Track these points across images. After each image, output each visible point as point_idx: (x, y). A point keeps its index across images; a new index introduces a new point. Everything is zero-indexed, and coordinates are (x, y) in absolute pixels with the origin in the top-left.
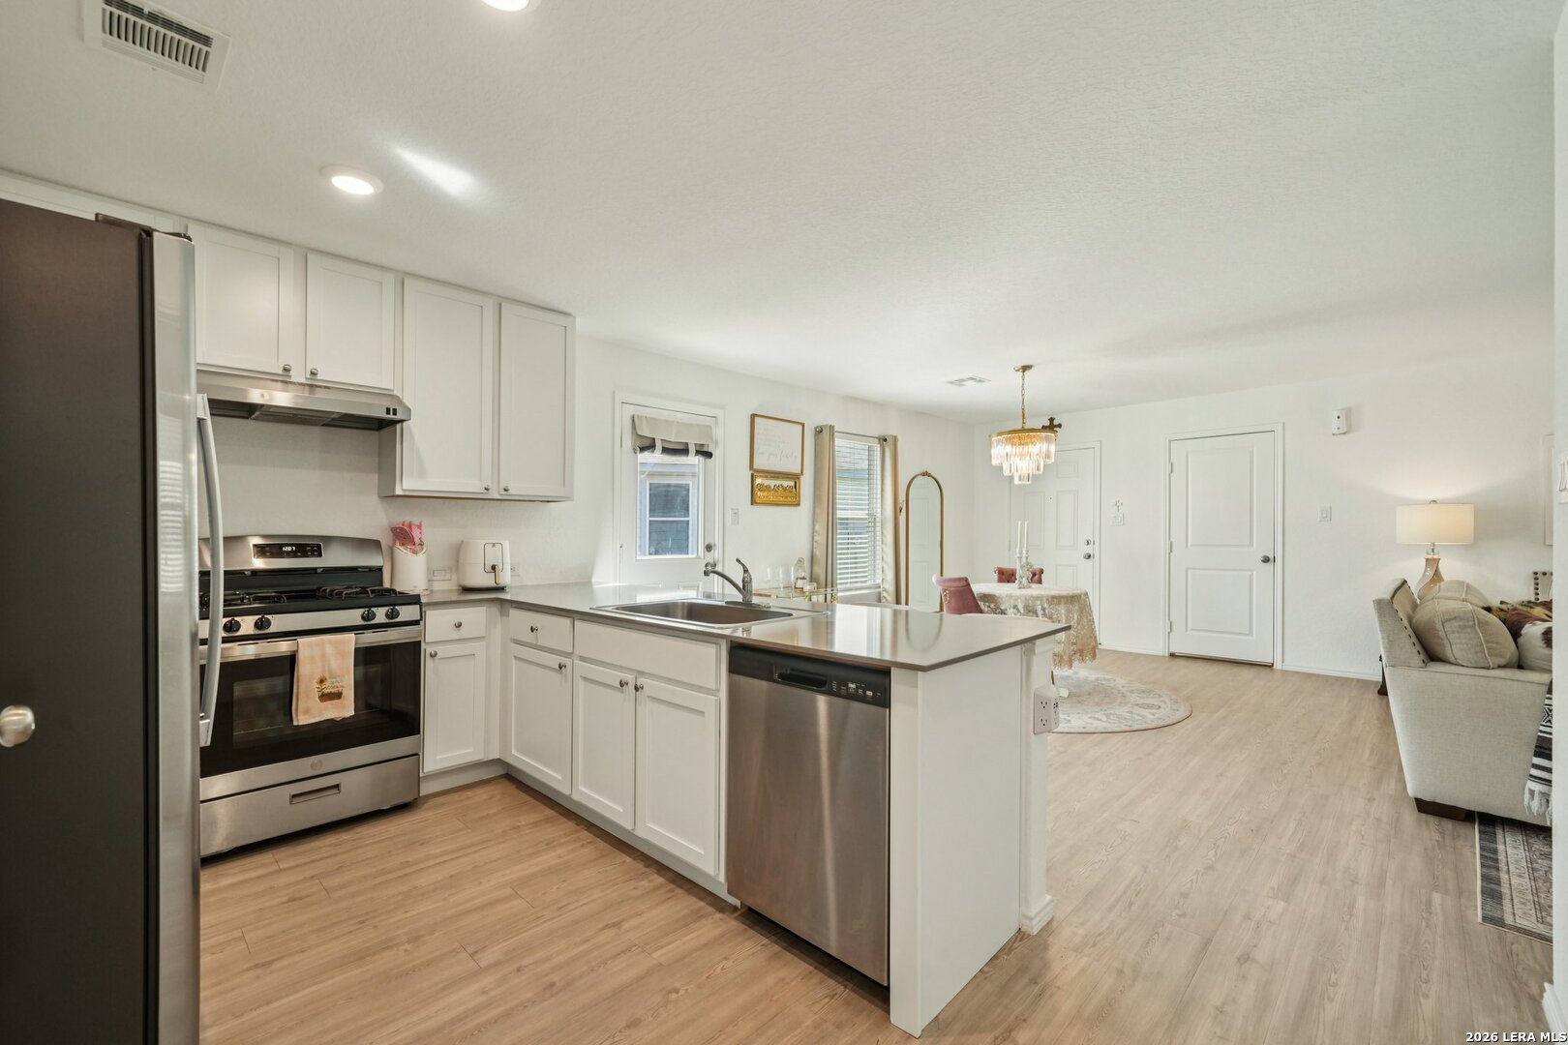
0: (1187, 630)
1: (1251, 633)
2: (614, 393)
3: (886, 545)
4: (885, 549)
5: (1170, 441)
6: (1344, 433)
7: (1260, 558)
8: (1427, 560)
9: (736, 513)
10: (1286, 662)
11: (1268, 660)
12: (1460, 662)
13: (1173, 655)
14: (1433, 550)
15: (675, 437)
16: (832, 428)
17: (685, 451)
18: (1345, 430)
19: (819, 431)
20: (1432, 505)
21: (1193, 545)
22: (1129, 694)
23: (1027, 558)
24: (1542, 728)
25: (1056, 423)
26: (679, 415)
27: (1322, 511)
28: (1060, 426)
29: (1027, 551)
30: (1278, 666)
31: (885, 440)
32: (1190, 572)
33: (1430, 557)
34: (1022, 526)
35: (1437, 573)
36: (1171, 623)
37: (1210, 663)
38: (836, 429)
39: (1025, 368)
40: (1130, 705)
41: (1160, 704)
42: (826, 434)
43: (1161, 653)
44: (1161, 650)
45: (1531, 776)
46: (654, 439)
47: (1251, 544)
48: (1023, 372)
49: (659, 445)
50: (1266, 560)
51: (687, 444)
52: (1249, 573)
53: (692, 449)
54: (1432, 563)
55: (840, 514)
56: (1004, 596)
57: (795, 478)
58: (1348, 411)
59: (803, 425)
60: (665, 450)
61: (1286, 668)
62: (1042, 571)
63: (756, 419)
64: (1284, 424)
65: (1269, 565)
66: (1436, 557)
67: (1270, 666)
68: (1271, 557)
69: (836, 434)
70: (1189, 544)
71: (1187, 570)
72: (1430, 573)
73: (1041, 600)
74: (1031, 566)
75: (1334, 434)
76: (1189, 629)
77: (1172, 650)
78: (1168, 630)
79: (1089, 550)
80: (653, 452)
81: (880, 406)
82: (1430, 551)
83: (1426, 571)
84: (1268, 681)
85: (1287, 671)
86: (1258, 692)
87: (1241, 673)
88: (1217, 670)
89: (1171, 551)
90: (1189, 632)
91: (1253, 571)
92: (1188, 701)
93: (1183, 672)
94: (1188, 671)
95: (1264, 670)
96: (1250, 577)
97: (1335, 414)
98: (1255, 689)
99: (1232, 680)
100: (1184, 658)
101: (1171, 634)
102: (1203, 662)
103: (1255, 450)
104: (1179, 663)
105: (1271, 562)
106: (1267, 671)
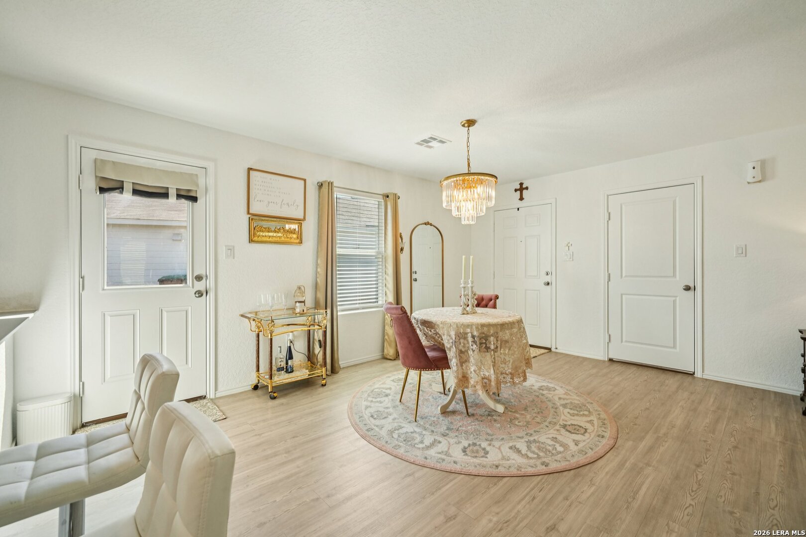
0: (622, 342)
1: (674, 347)
2: (67, 136)
3: (388, 275)
4: (387, 277)
5: (608, 196)
6: (760, 181)
7: (682, 286)
9: (231, 250)
10: (706, 372)
11: (690, 369)
13: (611, 360)
15: (150, 182)
16: (330, 184)
17: (165, 195)
18: (760, 179)
19: (321, 185)
21: (626, 276)
22: (561, 408)
23: (472, 287)
25: (524, 186)
26: (159, 163)
27: (738, 248)
28: (527, 188)
29: (472, 283)
30: (698, 374)
31: (388, 197)
32: (624, 296)
34: (467, 260)
36: (610, 336)
37: (641, 368)
38: (335, 184)
39: (471, 123)
40: (557, 427)
41: (588, 426)
42: (325, 189)
43: (601, 358)
44: (602, 356)
46: (123, 182)
47: (674, 275)
48: (469, 126)
49: (128, 187)
50: (688, 288)
51: (168, 188)
52: (674, 298)
53: (172, 193)
55: (339, 251)
56: (438, 323)
57: (299, 221)
58: (763, 163)
59: (305, 180)
60: (136, 192)
61: (705, 377)
62: (497, 297)
63: (251, 172)
64: (702, 177)
65: (691, 293)
67: (691, 374)
68: (692, 285)
69: (335, 189)
70: (624, 275)
71: (622, 295)
73: (472, 328)
74: (475, 294)
75: (749, 183)
76: (624, 341)
77: (611, 356)
78: (607, 340)
79: (548, 279)
80: (122, 192)
81: (386, 171)
84: (692, 393)
85: (706, 380)
86: (683, 408)
87: (667, 381)
88: (646, 377)
89: (609, 280)
90: (623, 343)
91: (677, 297)
92: (616, 421)
93: (617, 379)
94: (621, 378)
95: (685, 376)
96: (674, 302)
97: (751, 165)
98: (680, 404)
99: (659, 391)
100: (620, 363)
101: (610, 344)
102: (635, 368)
103: (677, 199)
104: (616, 369)
105: (692, 290)
106: (690, 379)
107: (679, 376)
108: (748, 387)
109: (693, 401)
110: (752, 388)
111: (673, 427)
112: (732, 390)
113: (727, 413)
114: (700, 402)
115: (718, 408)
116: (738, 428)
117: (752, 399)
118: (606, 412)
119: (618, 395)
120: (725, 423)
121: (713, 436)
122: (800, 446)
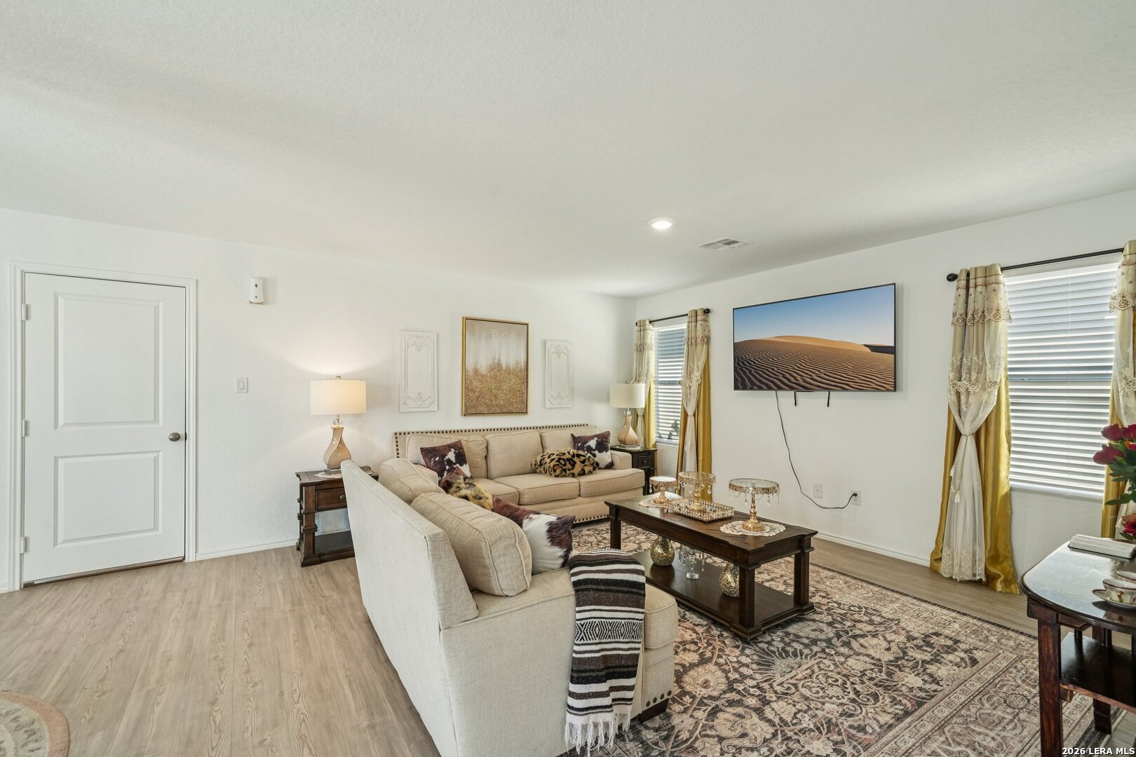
0: (55, 544)
1: (156, 527)
5: (23, 273)
6: (261, 303)
7: (168, 435)
8: (335, 429)
10: (199, 551)
11: (178, 554)
12: (506, 593)
13: (29, 586)
14: (338, 420)
18: (262, 301)
20: (339, 381)
21: (66, 425)
24: (576, 648)
27: (239, 382)
30: (190, 558)
32: (60, 460)
33: (336, 426)
35: (341, 442)
36: (26, 539)
37: (96, 580)
43: (5, 590)
45: (569, 706)
47: (156, 420)
50: (176, 438)
52: (155, 454)
54: (338, 431)
58: (266, 281)
61: (199, 558)
64: (197, 281)
65: (180, 443)
66: (340, 426)
67: (181, 561)
68: (182, 433)
70: (61, 423)
71: (56, 459)
72: (336, 442)
75: (251, 303)
76: (60, 541)
77: (27, 579)
78: (19, 550)
82: (336, 421)
83: (333, 440)
84: (186, 591)
85: (201, 562)
86: (178, 622)
87: (146, 587)
88: (109, 593)
89: (26, 434)
90: (59, 546)
91: (160, 451)
92: (59, 711)
93: (48, 621)
94: (58, 615)
95: (172, 567)
96: (156, 460)
97: (253, 282)
98: (172, 617)
99: (136, 609)
100: (49, 586)
101: (26, 556)
102: (85, 584)
103: (161, 304)
104: (43, 599)
105: (182, 440)
106: (179, 567)
107: (163, 570)
108: (249, 554)
109: (190, 603)
110: (253, 553)
111: (168, 661)
112: (234, 564)
113: (234, 601)
114: (199, 602)
115: (223, 599)
116: (249, 616)
117: (255, 569)
118: (32, 704)
119: (56, 652)
120: (234, 615)
121: (224, 645)
122: (305, 606)
